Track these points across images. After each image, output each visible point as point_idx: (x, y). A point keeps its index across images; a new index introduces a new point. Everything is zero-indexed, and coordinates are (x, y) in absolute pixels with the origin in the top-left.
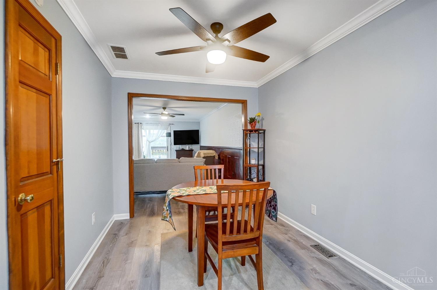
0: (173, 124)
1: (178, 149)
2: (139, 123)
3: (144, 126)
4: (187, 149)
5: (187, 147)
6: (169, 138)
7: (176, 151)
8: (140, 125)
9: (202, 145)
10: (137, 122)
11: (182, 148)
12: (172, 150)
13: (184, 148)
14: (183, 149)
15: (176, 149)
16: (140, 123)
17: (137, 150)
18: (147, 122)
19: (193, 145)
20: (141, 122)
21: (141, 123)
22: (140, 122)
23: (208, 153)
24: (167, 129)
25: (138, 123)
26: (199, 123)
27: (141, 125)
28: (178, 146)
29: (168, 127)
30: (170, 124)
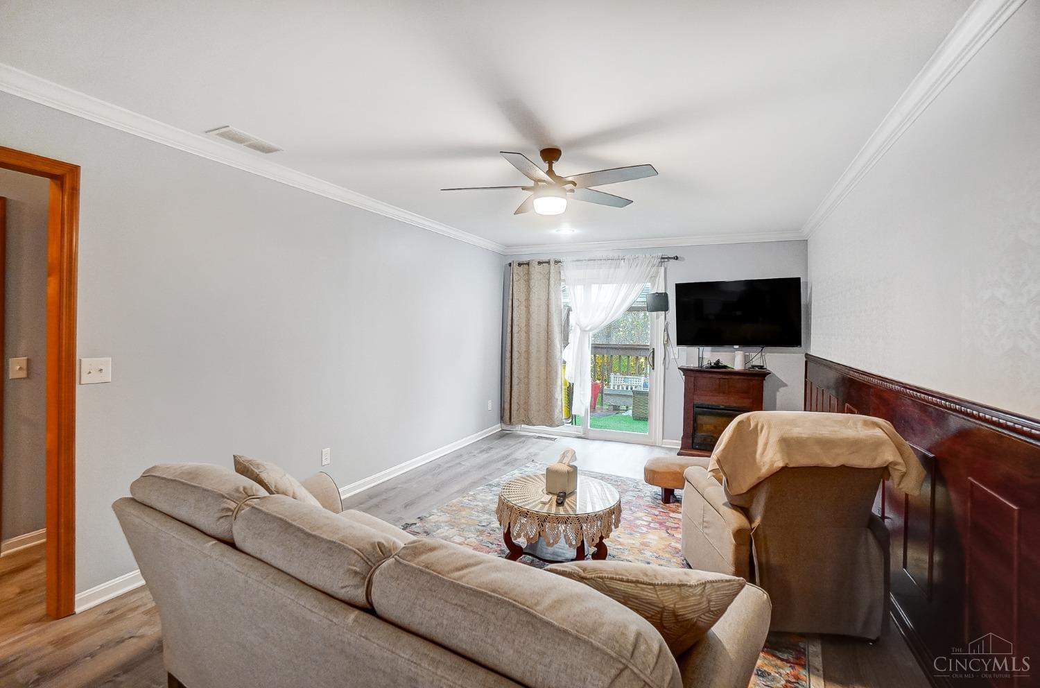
0: (676, 258)
1: (694, 364)
2: (552, 263)
3: (570, 272)
4: (739, 366)
5: (735, 359)
6: (657, 318)
7: (686, 371)
8: (553, 268)
9: (815, 351)
11: (713, 361)
12: (672, 368)
13: (723, 362)
14: (718, 365)
15: (684, 365)
16: (557, 262)
17: (543, 360)
18: (578, 257)
19: (766, 349)
20: (558, 259)
21: (560, 262)
22: (552, 258)
23: (827, 444)
24: (653, 278)
25: (548, 262)
26: (801, 246)
27: (559, 268)
28: (694, 350)
29: (657, 272)
30: (664, 258)
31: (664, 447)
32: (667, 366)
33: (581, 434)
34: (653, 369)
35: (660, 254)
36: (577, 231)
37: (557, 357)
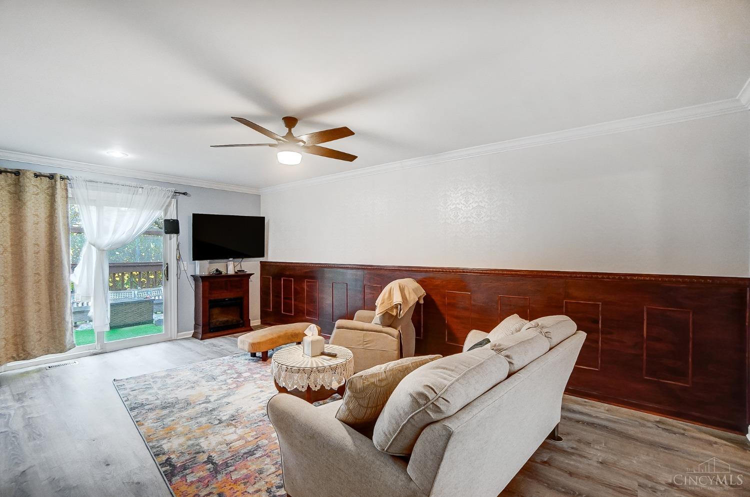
1: (205, 273)
2: (58, 179)
4: (231, 272)
5: (228, 267)
6: (170, 239)
7: (195, 278)
8: (59, 184)
10: (47, 172)
11: (214, 270)
12: (183, 275)
13: (221, 270)
14: (217, 272)
15: (196, 274)
16: (62, 178)
18: (91, 177)
20: (65, 174)
21: (68, 179)
22: (60, 172)
24: (166, 207)
25: (52, 177)
26: (257, 199)
27: (66, 185)
29: (170, 203)
30: (176, 193)
31: (179, 339)
32: (178, 277)
33: (98, 350)
34: (167, 280)
35: (174, 189)
36: (131, 156)
37: (67, 279)
